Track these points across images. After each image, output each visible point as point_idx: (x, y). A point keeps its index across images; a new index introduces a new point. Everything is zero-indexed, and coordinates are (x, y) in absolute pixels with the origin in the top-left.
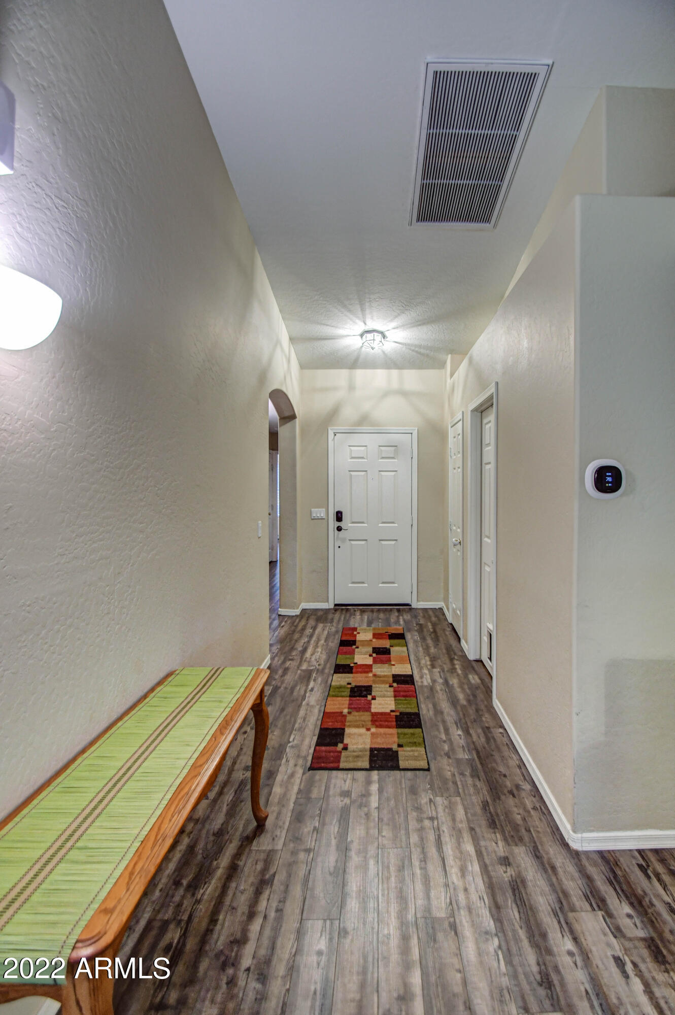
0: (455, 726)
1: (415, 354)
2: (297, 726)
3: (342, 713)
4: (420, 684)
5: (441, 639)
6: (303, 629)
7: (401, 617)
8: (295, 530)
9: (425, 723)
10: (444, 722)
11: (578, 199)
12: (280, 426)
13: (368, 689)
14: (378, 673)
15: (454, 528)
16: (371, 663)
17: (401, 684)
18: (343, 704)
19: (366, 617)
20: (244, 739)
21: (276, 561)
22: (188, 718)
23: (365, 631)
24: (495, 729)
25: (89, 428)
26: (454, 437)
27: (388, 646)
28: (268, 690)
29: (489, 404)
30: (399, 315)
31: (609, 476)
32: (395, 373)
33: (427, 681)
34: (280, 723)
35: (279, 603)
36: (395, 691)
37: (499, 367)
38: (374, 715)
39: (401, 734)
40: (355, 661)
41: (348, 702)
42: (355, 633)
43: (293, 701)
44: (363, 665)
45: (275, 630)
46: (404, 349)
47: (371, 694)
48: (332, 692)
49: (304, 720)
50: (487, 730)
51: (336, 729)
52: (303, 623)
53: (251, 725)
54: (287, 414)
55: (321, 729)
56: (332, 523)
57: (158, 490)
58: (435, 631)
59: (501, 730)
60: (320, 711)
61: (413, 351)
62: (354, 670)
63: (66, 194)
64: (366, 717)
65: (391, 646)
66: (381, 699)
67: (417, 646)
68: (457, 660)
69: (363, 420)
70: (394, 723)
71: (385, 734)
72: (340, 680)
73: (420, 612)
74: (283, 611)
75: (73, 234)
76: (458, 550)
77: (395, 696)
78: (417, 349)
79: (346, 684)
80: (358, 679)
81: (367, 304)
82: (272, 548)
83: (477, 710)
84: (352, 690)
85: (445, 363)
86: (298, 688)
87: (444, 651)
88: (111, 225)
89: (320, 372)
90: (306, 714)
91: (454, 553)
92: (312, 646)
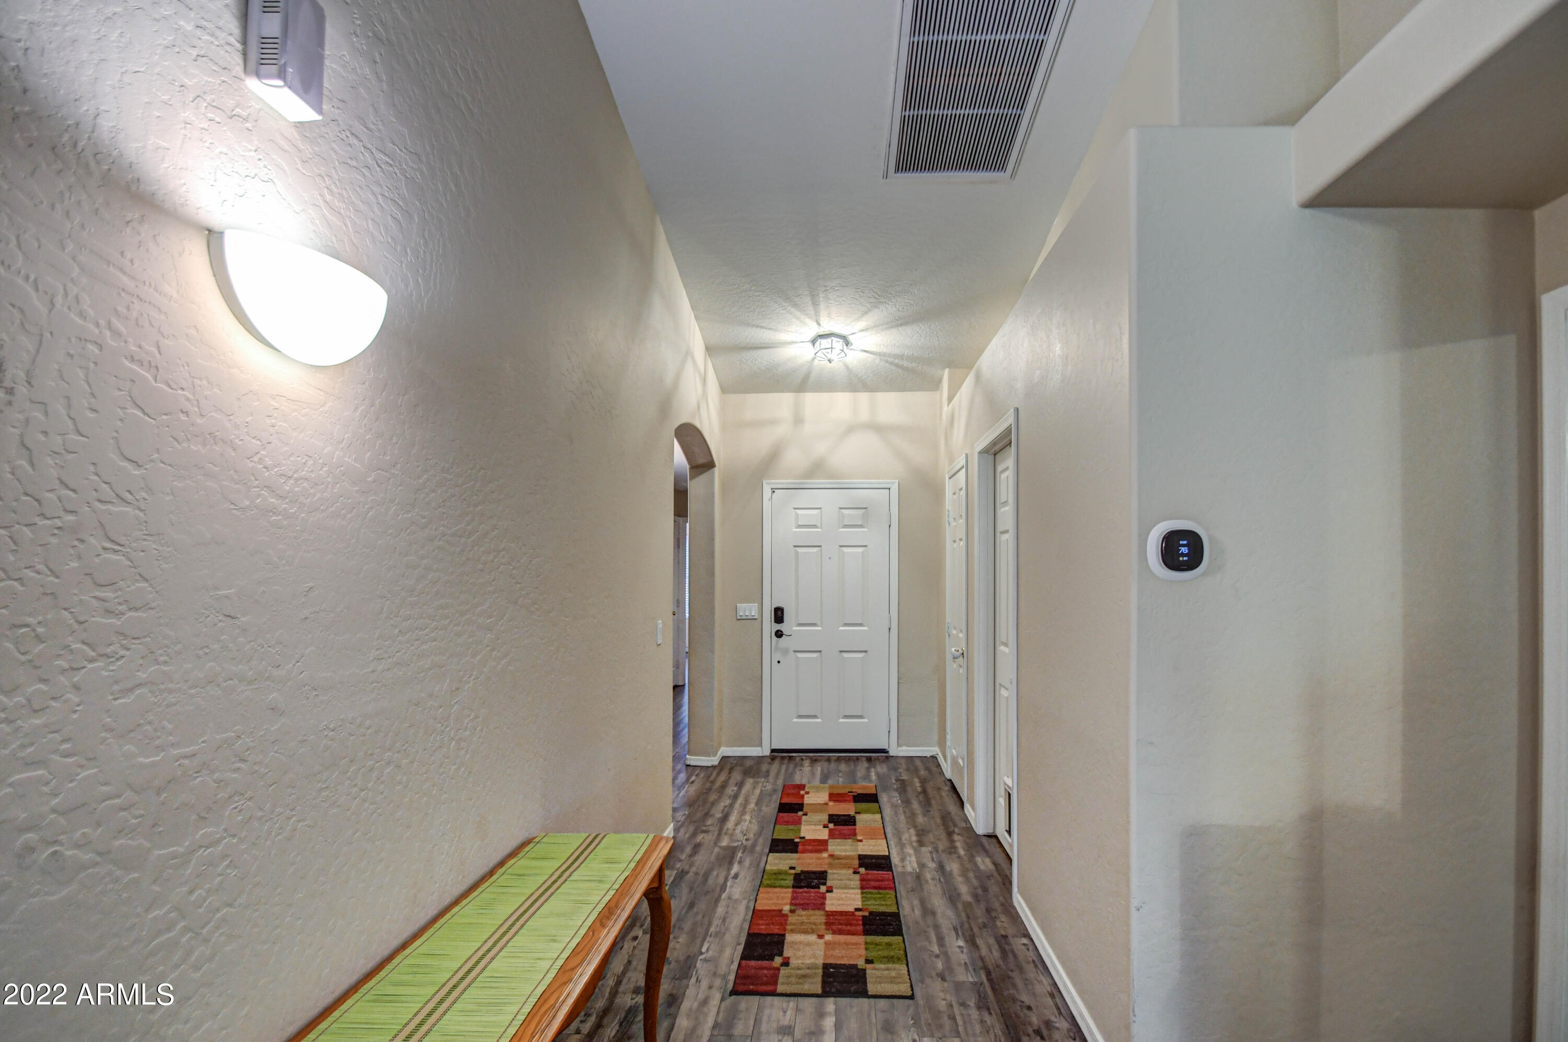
0: (953, 933)
1: (894, 368)
2: (712, 929)
3: (781, 911)
4: (900, 869)
5: (933, 802)
6: (724, 786)
7: (873, 770)
8: (712, 636)
9: (908, 928)
10: (937, 927)
11: (1132, 133)
12: (691, 479)
13: (821, 876)
14: (837, 853)
15: (954, 632)
16: (826, 837)
17: (872, 869)
18: (783, 898)
19: (819, 769)
20: (634, 947)
21: (684, 686)
22: (554, 904)
23: (818, 789)
24: (1016, 939)
25: (419, 477)
26: (954, 494)
27: (852, 813)
28: (670, 876)
29: (1006, 441)
30: (870, 310)
31: (1183, 546)
32: (863, 397)
33: (911, 865)
34: (687, 926)
35: (687, 746)
36: (862, 880)
37: (1019, 386)
38: (830, 914)
39: (872, 943)
40: (802, 835)
41: (790, 895)
42: (802, 792)
43: (708, 892)
44: (815, 841)
45: (680, 788)
46: (877, 361)
47: (825, 884)
48: (766, 880)
49: (724, 920)
50: (1003, 941)
51: (772, 935)
52: (722, 778)
53: (644, 927)
54: (701, 460)
55: (750, 935)
56: (769, 626)
57: (513, 569)
58: (924, 791)
59: (1025, 941)
60: (747, 908)
61: (891, 363)
62: (800, 848)
63: (391, 145)
64: (818, 917)
65: (856, 813)
66: (838, 891)
67: (896, 813)
68: (959, 834)
69: (817, 469)
70: (860, 928)
71: (846, 943)
72: (780, 862)
73: (903, 761)
74: (693, 760)
75: (401, 203)
76: (960, 666)
77: (862, 888)
78: (897, 361)
79: (788, 868)
80: (807, 862)
81: (821, 295)
82: (677, 666)
83: (988, 911)
84: (797, 877)
85: (940, 381)
86: (715, 873)
87: (938, 820)
88: (453, 188)
89: (752, 398)
90: (727, 913)
91: (953, 670)
92: (736, 812)
